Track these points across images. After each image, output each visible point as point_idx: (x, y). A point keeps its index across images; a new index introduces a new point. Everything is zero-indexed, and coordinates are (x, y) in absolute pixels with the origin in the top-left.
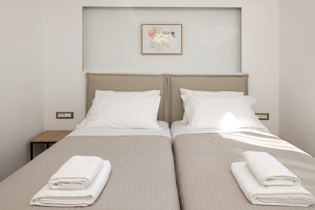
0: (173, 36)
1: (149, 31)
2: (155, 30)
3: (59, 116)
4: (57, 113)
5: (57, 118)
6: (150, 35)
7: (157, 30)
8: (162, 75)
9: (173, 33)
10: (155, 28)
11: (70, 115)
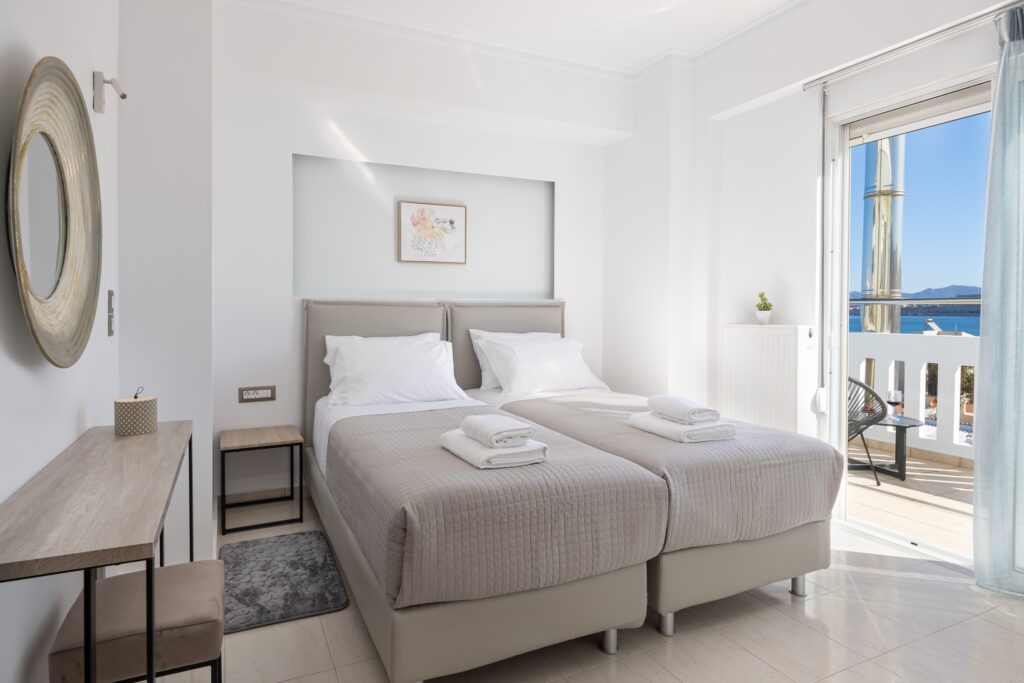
0: (452, 228)
1: (413, 215)
2: (422, 214)
3: (245, 397)
4: (241, 391)
5: (242, 400)
6: (414, 225)
7: (426, 213)
8: (439, 304)
9: (452, 223)
10: (423, 210)
11: (268, 393)
